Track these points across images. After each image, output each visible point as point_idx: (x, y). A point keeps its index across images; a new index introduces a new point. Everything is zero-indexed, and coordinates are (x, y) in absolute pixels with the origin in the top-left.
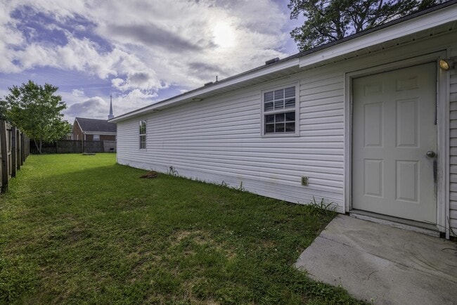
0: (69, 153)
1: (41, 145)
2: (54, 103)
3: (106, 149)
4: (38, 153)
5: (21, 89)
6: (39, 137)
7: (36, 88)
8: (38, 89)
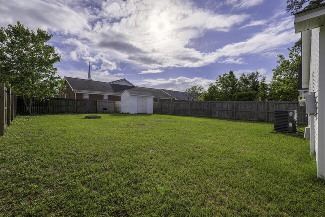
0: (62, 113)
1: (31, 103)
2: (47, 54)
3: (100, 109)
4: (27, 114)
5: (8, 32)
6: (29, 94)
7: (27, 33)
8: (29, 34)
